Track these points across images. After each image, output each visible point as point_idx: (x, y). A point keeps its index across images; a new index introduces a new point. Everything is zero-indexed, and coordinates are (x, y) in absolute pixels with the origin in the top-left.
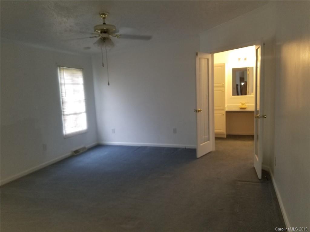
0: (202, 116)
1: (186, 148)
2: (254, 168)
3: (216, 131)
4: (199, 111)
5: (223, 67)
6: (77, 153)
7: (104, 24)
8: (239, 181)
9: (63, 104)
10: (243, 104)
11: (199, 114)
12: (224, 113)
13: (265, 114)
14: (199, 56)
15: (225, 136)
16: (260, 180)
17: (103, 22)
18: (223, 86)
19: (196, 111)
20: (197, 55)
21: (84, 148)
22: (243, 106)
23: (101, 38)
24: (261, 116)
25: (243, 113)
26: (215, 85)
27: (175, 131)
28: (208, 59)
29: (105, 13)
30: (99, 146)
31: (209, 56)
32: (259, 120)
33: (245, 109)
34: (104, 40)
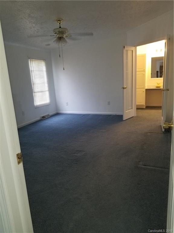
0: (127, 92)
1: (117, 115)
2: (161, 126)
3: (137, 103)
4: (125, 88)
5: (144, 56)
6: (44, 118)
7: (60, 27)
8: (150, 133)
9: (33, 85)
10: (158, 84)
11: (125, 90)
12: (144, 90)
13: (168, 88)
14: (126, 48)
15: (145, 108)
16: (163, 132)
17: (59, 26)
18: (144, 71)
19: (123, 88)
20: (124, 48)
21: (49, 115)
22: (159, 86)
23: (58, 38)
24: (166, 89)
25: (157, 90)
26: (137, 70)
27: (109, 103)
28: (132, 51)
29: (60, 20)
30: (57, 114)
31: (133, 48)
32: (164, 92)
33: (159, 87)
34: (60, 39)
